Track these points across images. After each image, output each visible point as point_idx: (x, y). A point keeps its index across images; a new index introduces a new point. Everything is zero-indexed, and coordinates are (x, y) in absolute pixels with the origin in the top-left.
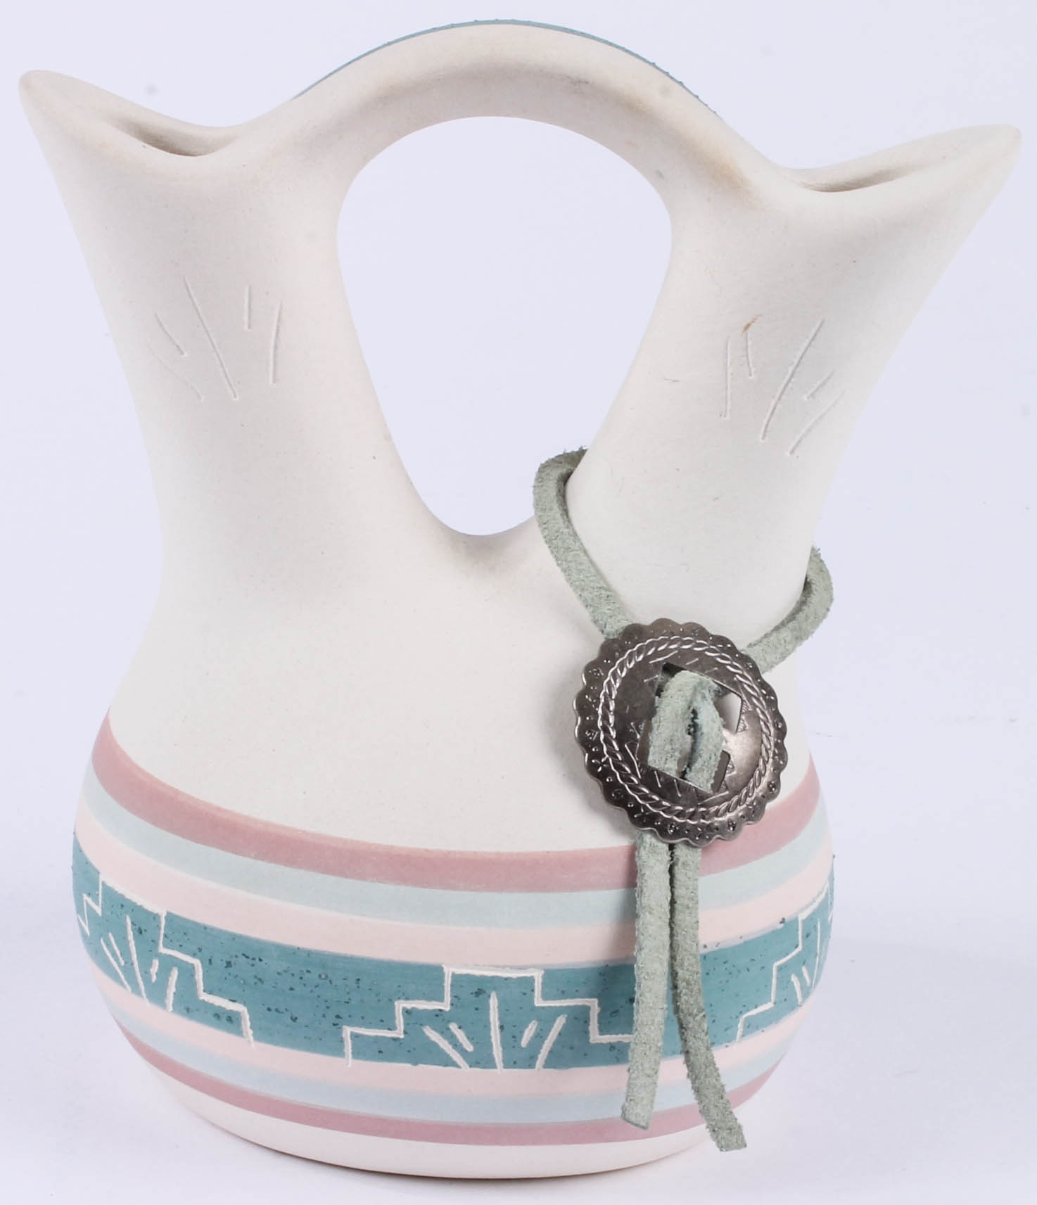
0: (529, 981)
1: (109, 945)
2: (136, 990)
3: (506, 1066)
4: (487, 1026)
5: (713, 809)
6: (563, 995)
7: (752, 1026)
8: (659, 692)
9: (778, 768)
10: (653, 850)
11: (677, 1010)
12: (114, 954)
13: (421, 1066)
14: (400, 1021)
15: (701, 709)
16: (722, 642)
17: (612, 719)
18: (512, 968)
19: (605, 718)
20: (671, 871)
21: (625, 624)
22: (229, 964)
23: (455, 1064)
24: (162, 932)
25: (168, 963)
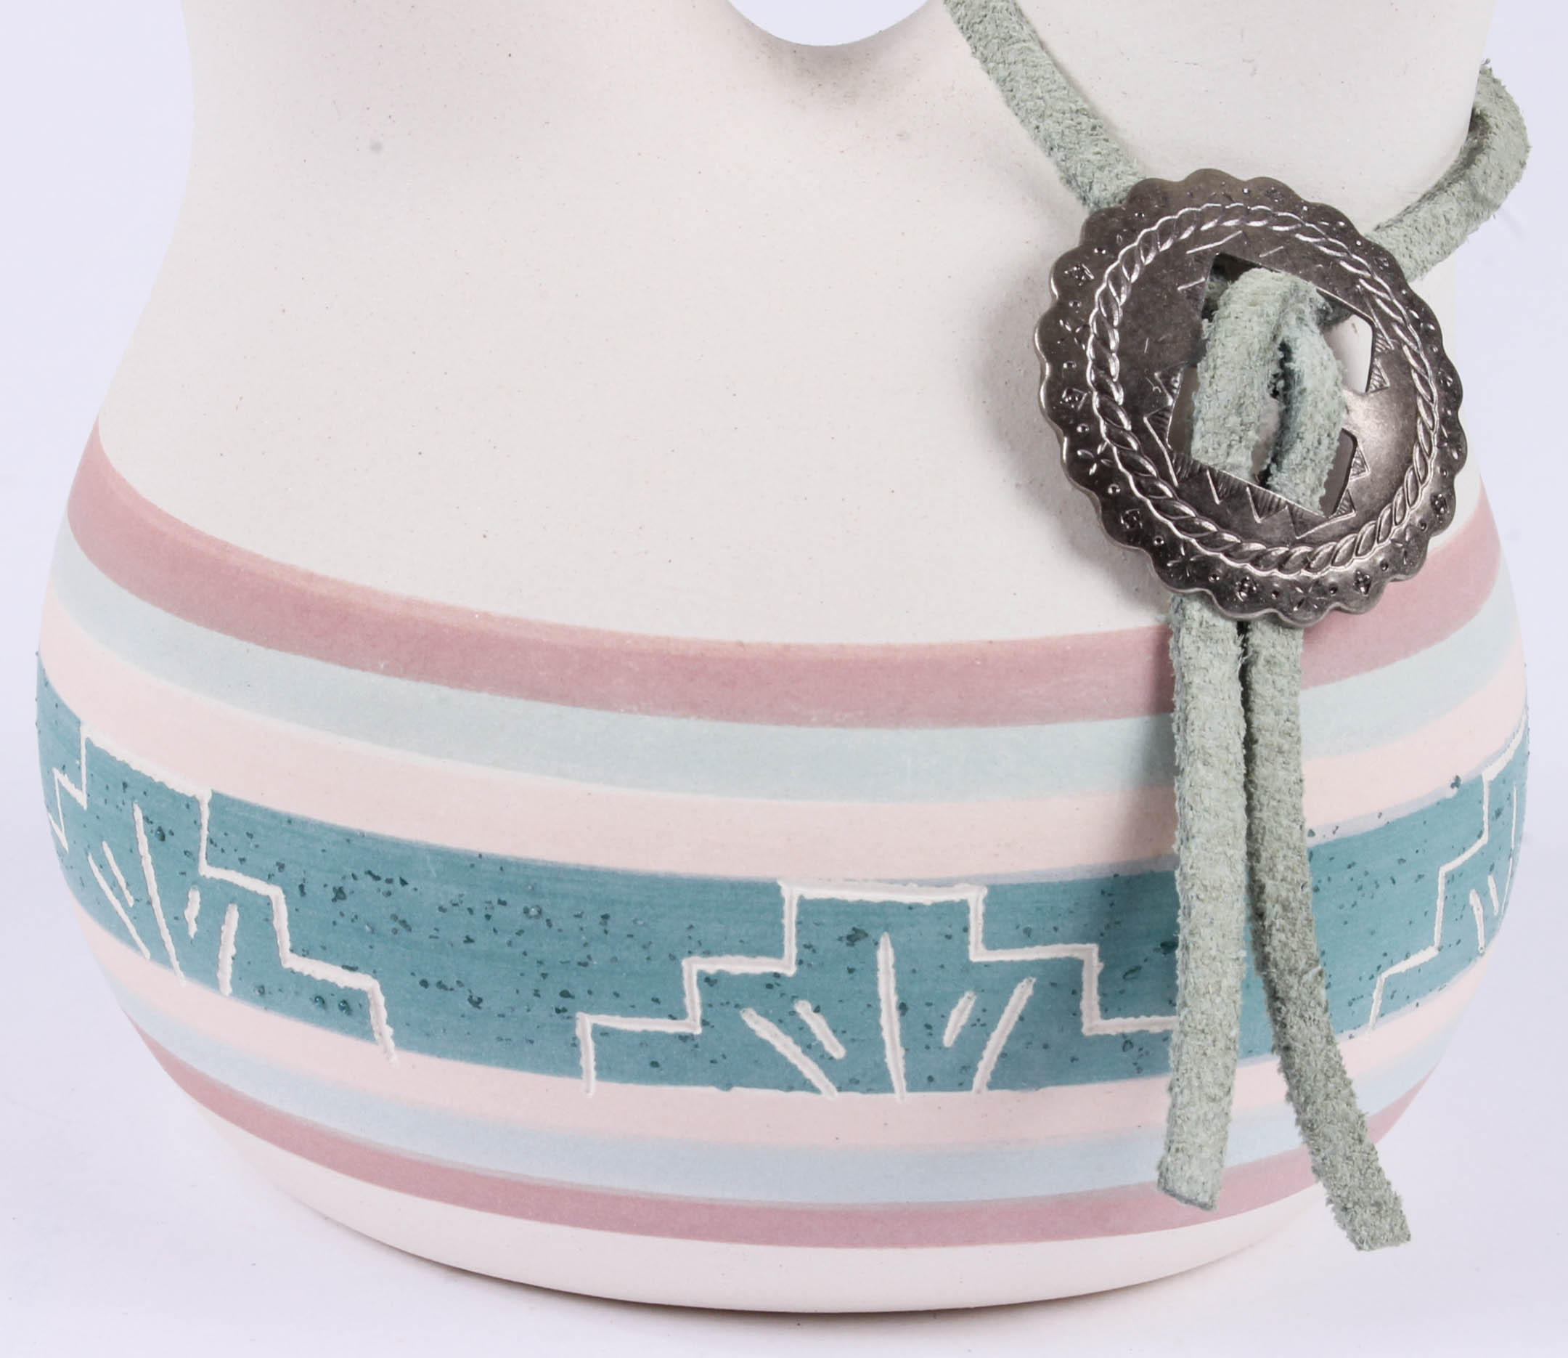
0: (961, 909)
1: (103, 866)
2: (159, 955)
3: (913, 1086)
4: (873, 1005)
5: (1325, 550)
6: (1028, 937)
7: (1398, 996)
8: (1209, 311)
9: (1451, 467)
10: (1207, 635)
11: (1263, 962)
12: (114, 884)
13: (737, 1091)
14: (693, 998)
15: (1298, 342)
16: (1327, 216)
17: (1114, 367)
18: (922, 883)
19: (1101, 364)
20: (1244, 675)
21: (1131, 181)
22: (339, 894)
23: (808, 1086)
24: (205, 834)
25: (218, 897)
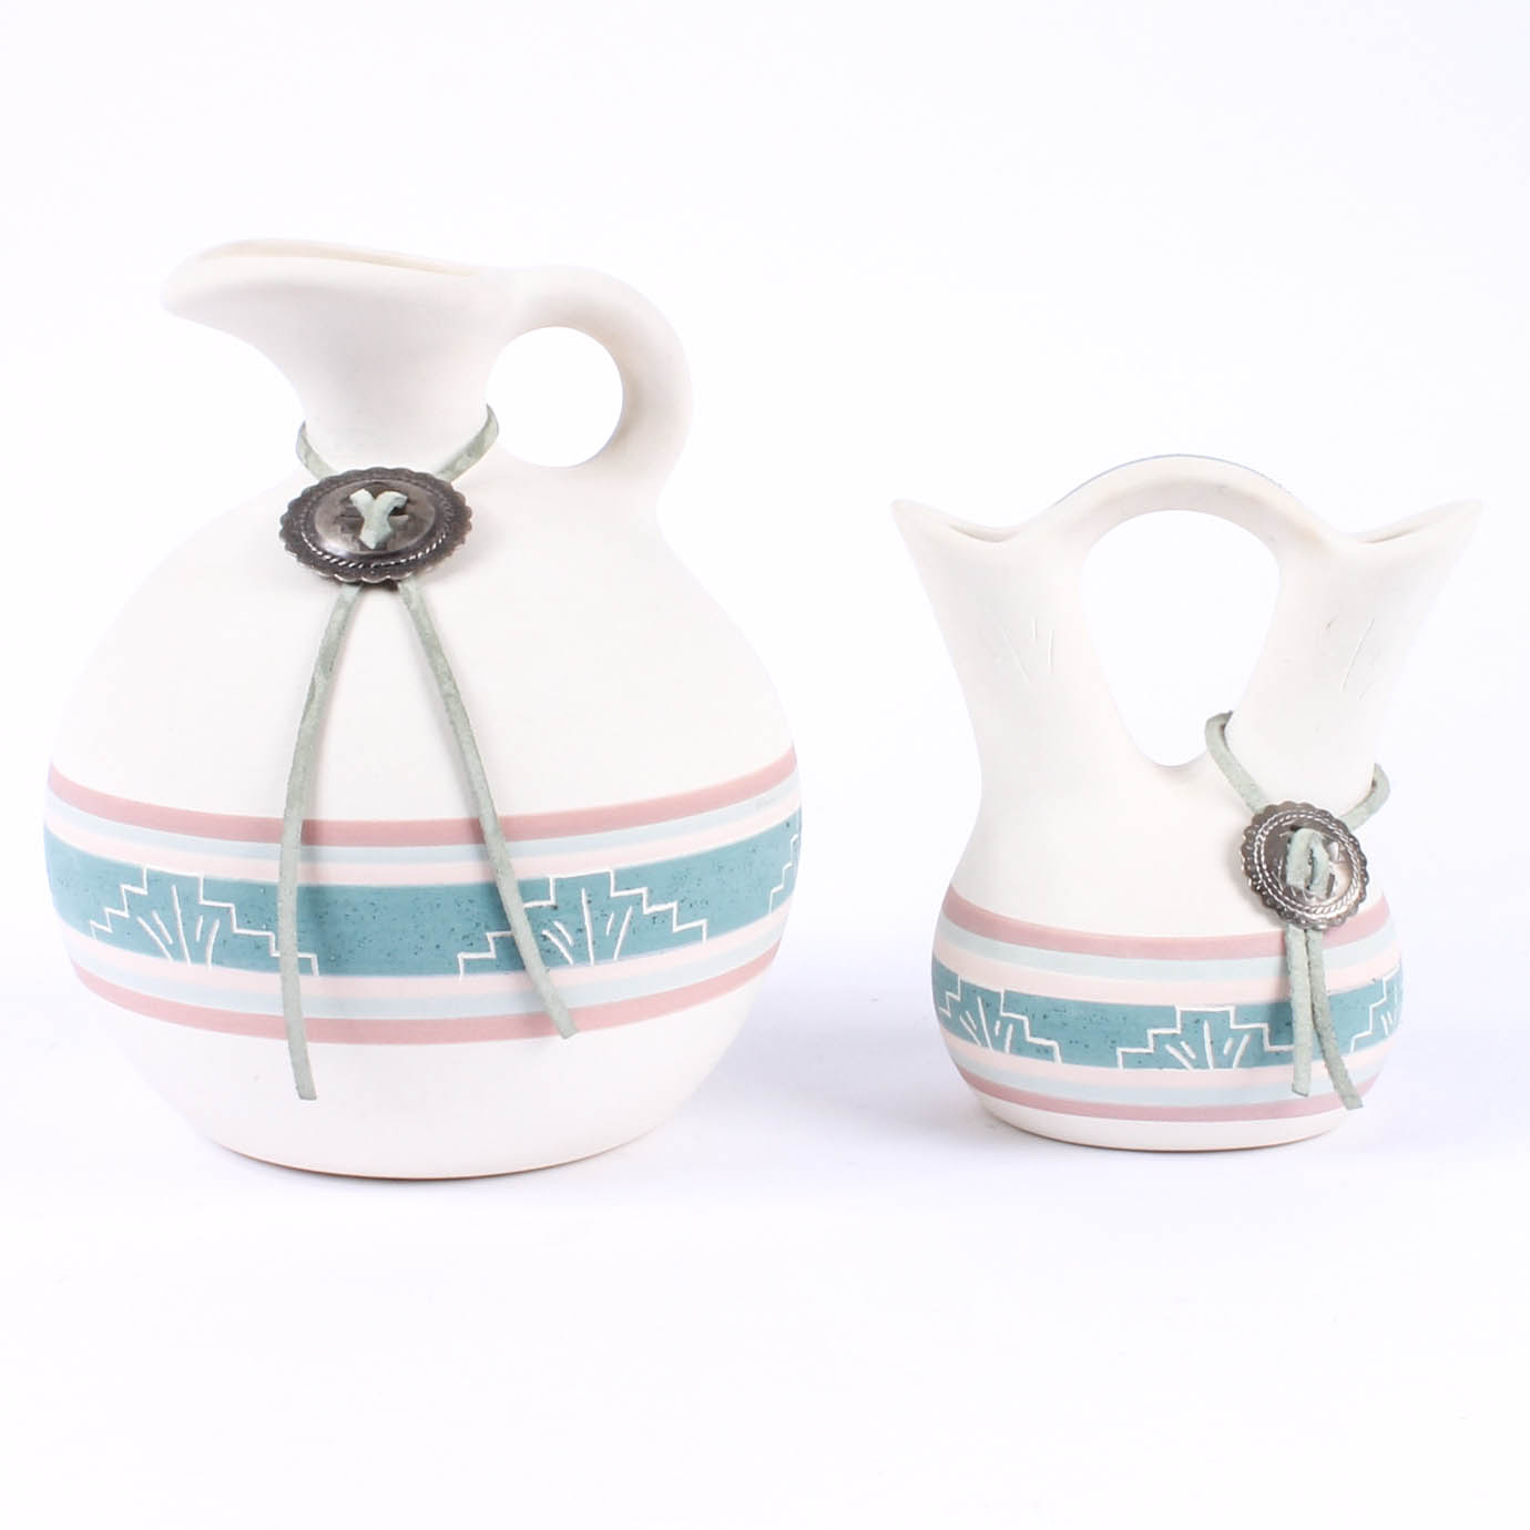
0: (1227, 1013)
1: (966, 1018)
2: (985, 1044)
3: (1215, 1067)
4: (1203, 1042)
5: (1327, 909)
6: (1247, 1021)
7: (1360, 1045)
8: (1289, 841)
9: (1364, 884)
10: (1296, 934)
11: (1315, 1026)
12: (969, 1024)
13: (1165, 1070)
14: (1151, 1041)
15: (1316, 850)
16: (1324, 814)
17: (1263, 859)
18: (1216, 1005)
19: (1259, 858)
20: (1307, 944)
21: (1268, 804)
22: (1045, 1017)
23: (1184, 1067)
24: (1002, 1002)
25: (1005, 1022)
